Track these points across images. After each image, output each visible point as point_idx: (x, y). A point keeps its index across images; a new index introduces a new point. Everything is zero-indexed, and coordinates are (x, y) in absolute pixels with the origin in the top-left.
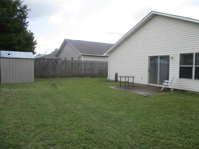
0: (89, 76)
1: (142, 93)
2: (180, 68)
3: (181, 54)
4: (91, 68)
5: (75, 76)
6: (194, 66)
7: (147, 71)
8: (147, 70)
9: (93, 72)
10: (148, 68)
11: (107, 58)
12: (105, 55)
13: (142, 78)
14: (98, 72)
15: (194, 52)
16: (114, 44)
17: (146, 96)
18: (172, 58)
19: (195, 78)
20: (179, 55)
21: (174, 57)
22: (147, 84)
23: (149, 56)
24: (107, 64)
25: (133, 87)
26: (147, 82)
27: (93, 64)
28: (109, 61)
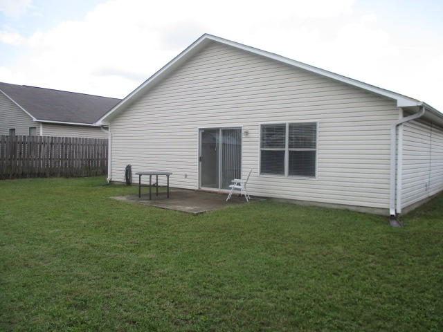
0: (59, 175)
1: (188, 208)
2: (263, 153)
3: (262, 125)
4: (66, 155)
5: (23, 176)
6: (287, 150)
7: (197, 160)
8: (197, 157)
9: (69, 163)
10: (199, 152)
11: (106, 131)
12: (99, 123)
13: (186, 176)
14: (82, 164)
15: (287, 122)
16: (122, 100)
17: (197, 214)
18: (247, 133)
19: (290, 174)
20: (259, 127)
21: (250, 131)
22: (196, 188)
23: (200, 129)
24: (105, 144)
25: (168, 197)
26: (197, 184)
27: (70, 145)
28: (109, 138)
